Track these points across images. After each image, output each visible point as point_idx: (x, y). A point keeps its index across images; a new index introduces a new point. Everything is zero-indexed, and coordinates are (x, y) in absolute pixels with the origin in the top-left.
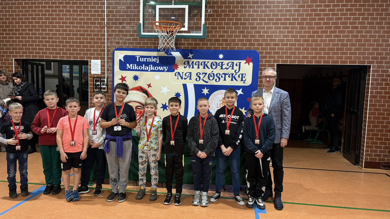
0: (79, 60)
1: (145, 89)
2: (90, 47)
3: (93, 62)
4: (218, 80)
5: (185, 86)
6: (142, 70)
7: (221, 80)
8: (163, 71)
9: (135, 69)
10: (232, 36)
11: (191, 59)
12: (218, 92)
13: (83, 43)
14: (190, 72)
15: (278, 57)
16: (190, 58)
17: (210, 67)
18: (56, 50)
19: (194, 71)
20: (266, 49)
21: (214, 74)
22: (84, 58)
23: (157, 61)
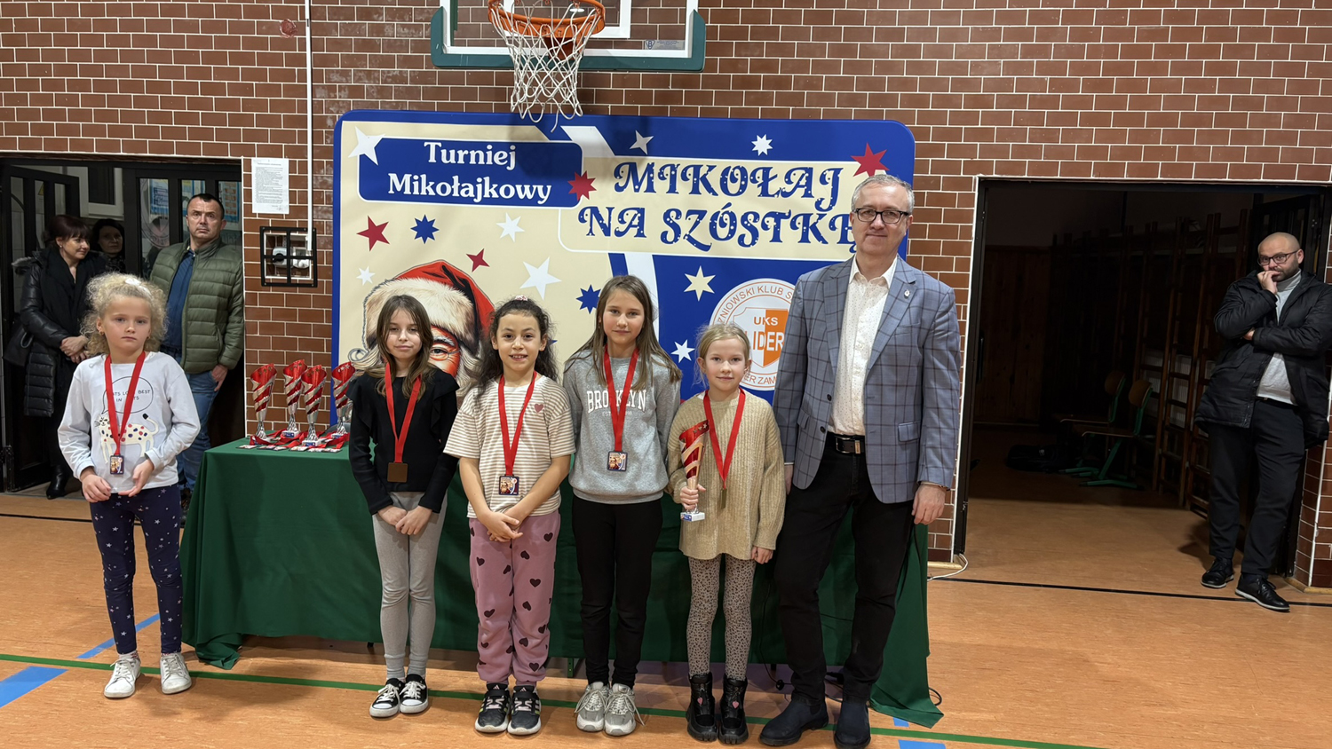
0: (202, 156)
1: (459, 272)
2: (248, 105)
3: (257, 169)
4: (748, 240)
5: (618, 262)
6: (450, 199)
7: (759, 238)
8: (534, 202)
9: (424, 193)
10: (803, 67)
11: (645, 155)
12: (748, 288)
13: (218, 89)
14: (641, 207)
15: (986, 151)
16: (639, 152)
17: (716, 186)
18: (110, 116)
19: (657, 202)
20: (940, 118)
21: (732, 216)
22: (223, 149)
23: (509, 164)
